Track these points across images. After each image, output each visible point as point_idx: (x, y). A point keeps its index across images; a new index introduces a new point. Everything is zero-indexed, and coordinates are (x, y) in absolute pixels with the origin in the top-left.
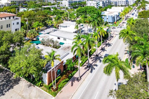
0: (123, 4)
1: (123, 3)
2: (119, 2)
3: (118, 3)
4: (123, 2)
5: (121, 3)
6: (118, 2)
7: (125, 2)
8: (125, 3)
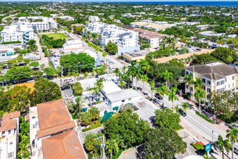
0: (45, 29)
1: (45, 27)
2: (40, 26)
3: (37, 28)
4: (45, 25)
5: (43, 27)
6: (37, 26)
7: (48, 25)
8: (48, 27)
